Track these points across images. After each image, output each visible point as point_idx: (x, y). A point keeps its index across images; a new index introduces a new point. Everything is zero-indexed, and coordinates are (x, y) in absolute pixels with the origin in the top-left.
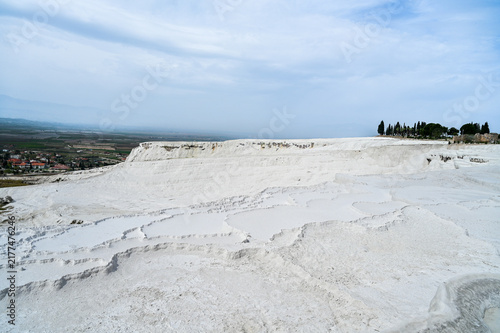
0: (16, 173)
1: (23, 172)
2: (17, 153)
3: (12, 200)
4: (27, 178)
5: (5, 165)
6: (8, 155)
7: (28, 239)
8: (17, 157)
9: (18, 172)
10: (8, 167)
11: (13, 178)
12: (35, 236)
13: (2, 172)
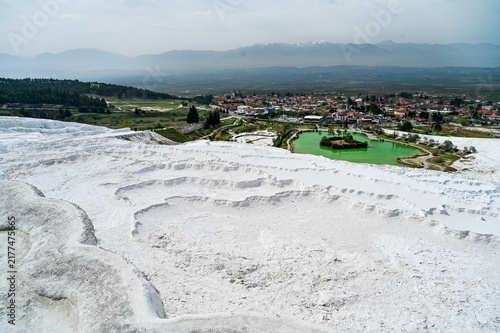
0: (484, 125)
1: (491, 125)
2: (490, 103)
3: (475, 151)
4: (494, 131)
5: (475, 115)
6: (480, 105)
7: (488, 192)
8: (488, 108)
9: (486, 124)
10: (477, 118)
11: (480, 129)
12: (495, 191)
13: (471, 122)
